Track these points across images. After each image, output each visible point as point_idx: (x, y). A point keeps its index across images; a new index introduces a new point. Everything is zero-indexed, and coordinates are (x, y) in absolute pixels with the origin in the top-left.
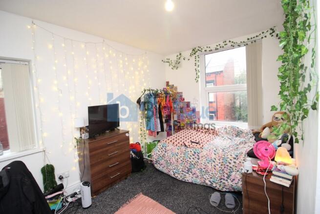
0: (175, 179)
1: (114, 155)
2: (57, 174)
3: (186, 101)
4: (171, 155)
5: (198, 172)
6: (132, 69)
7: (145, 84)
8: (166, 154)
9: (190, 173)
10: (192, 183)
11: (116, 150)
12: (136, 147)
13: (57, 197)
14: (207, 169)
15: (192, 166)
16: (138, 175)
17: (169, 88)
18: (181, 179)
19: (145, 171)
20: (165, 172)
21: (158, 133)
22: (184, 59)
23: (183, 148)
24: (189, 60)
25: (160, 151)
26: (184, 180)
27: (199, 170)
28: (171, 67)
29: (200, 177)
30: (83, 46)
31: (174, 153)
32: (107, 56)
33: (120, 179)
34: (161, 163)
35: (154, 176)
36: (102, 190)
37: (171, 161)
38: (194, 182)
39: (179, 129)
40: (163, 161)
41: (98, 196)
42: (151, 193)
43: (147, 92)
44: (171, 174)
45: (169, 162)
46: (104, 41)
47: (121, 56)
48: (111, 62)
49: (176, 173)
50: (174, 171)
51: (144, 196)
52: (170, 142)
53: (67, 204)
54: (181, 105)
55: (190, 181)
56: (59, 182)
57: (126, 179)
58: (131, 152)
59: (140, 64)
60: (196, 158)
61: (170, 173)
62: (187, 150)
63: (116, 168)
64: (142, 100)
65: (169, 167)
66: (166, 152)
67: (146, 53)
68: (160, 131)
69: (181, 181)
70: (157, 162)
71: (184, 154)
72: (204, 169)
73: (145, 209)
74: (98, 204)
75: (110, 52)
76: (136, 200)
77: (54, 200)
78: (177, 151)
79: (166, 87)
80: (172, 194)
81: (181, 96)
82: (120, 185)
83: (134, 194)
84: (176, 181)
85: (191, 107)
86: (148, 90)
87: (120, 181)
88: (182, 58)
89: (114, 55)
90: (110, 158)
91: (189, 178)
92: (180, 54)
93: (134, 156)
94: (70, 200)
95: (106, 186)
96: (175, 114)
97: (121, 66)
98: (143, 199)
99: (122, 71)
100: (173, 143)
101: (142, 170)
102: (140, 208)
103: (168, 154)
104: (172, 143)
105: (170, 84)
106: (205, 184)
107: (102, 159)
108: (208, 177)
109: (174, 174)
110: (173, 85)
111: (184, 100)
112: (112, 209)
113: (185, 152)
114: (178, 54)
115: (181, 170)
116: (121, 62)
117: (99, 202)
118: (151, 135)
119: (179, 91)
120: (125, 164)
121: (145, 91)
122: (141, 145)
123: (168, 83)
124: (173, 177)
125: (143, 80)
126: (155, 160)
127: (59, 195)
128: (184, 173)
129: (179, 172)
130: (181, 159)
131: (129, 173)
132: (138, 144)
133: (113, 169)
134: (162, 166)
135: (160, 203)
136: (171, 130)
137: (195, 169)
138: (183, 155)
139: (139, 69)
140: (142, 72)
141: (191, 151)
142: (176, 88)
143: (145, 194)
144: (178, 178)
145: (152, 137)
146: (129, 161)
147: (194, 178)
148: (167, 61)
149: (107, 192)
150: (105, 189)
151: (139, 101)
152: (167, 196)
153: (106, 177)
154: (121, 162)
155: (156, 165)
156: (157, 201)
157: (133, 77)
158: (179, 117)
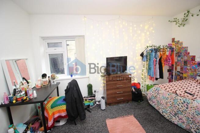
0: (163, 116)
1: (120, 87)
2: (94, 89)
3: (191, 54)
4: (162, 98)
5: (184, 119)
6: (139, 32)
7: (150, 42)
8: (158, 96)
9: (176, 117)
10: (177, 125)
11: (122, 84)
12: (137, 86)
13: (92, 100)
14: (194, 119)
15: (180, 112)
16: (135, 104)
17: (174, 43)
18: (167, 118)
19: (142, 103)
20: (156, 108)
21: (157, 79)
22: (192, 16)
23: (174, 95)
24: (198, 15)
25: (154, 92)
26: (170, 120)
27: (186, 118)
28: (178, 25)
29: (186, 124)
30: (107, 23)
31: (165, 97)
32: (121, 26)
33: (124, 102)
34: (153, 101)
35: (147, 108)
36: (112, 104)
37: (162, 102)
38: (179, 125)
39: (181, 78)
40: (155, 100)
41: (110, 107)
42: (140, 118)
43: (150, 48)
44: (161, 111)
45: (159, 102)
46: (120, 17)
47: (131, 24)
48: (124, 30)
49: (164, 112)
50: (163, 110)
51: (134, 118)
52: (163, 88)
53: (95, 105)
54: (186, 58)
55: (176, 123)
56: (94, 93)
57: (127, 103)
58: (133, 88)
59: (146, 27)
60: (184, 106)
61: (159, 111)
62: (177, 98)
63: (121, 94)
64: (145, 54)
65: (159, 106)
66: (158, 94)
67: (153, 18)
68: (159, 77)
69: (168, 120)
70: (150, 99)
71: (174, 100)
72: (191, 118)
73: (132, 125)
74: (108, 110)
75: (124, 23)
76: (129, 117)
77: (90, 101)
78: (167, 96)
79: (171, 43)
80: (155, 126)
81: (186, 51)
82: (123, 105)
83: (128, 114)
84: (163, 118)
85: (196, 60)
86: (150, 46)
87: (124, 103)
88: (190, 15)
89: (126, 24)
90: (118, 88)
91: (175, 120)
92: (188, 12)
93: (134, 90)
94: (97, 103)
95: (115, 103)
96: (178, 65)
97: (131, 31)
98: (133, 119)
99: (131, 35)
100: (166, 89)
101: (139, 101)
102: (129, 123)
103: (159, 96)
104: (164, 89)
105: (176, 40)
106: (190, 131)
107: (113, 88)
108: (195, 128)
109: (163, 113)
110: (179, 41)
111: (189, 54)
112: (113, 116)
113: (174, 98)
114: (186, 12)
115: (169, 112)
116: (131, 28)
117: (109, 109)
118: (151, 80)
119: (184, 45)
120: (127, 94)
121: (148, 47)
122: (141, 85)
123: (173, 40)
124: (162, 115)
125: (148, 39)
126: (149, 98)
127: (93, 99)
128: (171, 115)
129: (167, 113)
130: (171, 103)
131: (130, 100)
132: (139, 84)
133: (119, 95)
134: (154, 103)
135: (143, 127)
136: (173, 78)
137: (182, 116)
138: (172, 101)
139: (145, 31)
140: (148, 33)
141: (180, 100)
142: (182, 43)
143: (135, 117)
144: (165, 116)
145: (151, 81)
146: (131, 93)
147: (180, 122)
148: (174, 20)
149: (115, 106)
150: (114, 104)
151: (142, 55)
152: (150, 125)
153: (115, 98)
154: (124, 92)
155: (149, 101)
156: (141, 125)
157: (140, 38)
158: (182, 69)
